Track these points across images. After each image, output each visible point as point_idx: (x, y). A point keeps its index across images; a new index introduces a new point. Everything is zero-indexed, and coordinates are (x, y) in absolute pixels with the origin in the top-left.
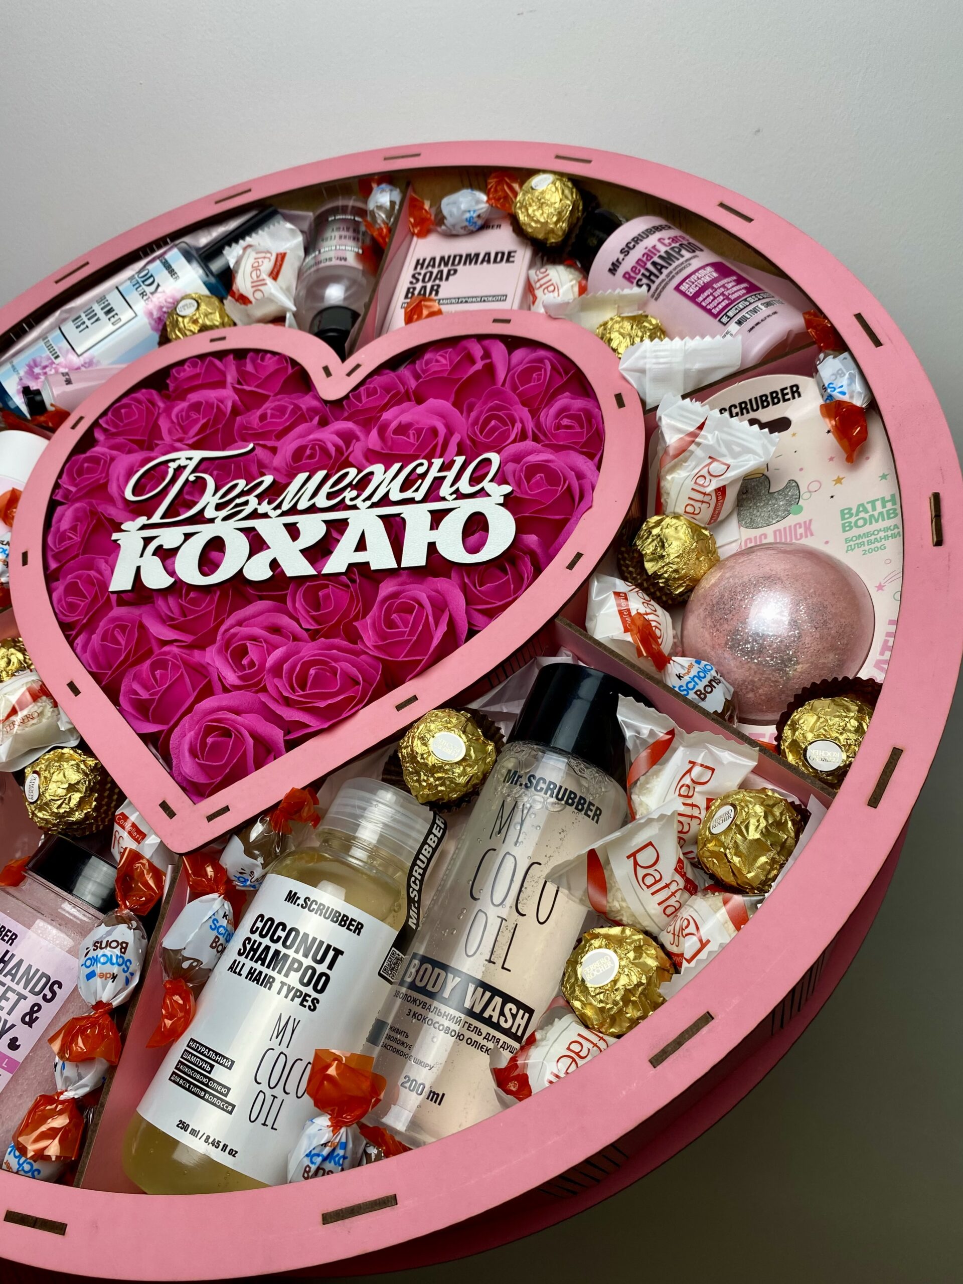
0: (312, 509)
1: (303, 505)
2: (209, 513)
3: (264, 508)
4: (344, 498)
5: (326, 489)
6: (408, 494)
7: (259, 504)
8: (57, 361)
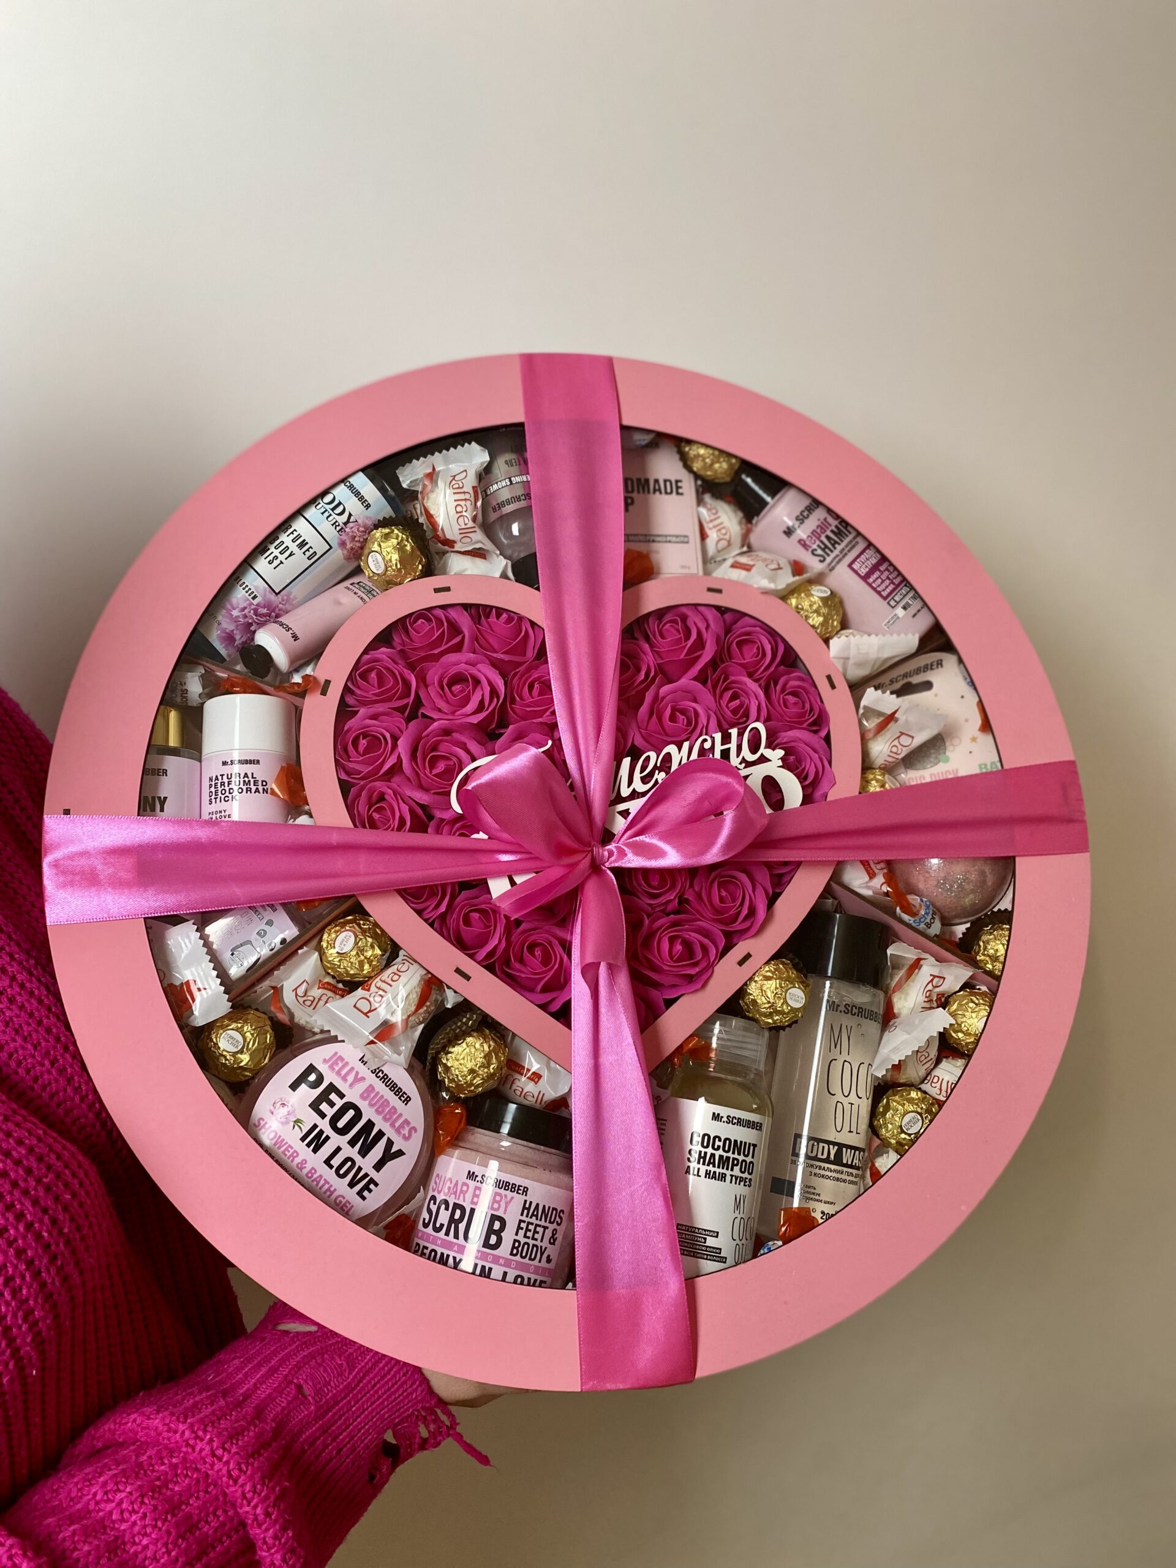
0: (634, 795)
5: (637, 775)
8: (255, 602)
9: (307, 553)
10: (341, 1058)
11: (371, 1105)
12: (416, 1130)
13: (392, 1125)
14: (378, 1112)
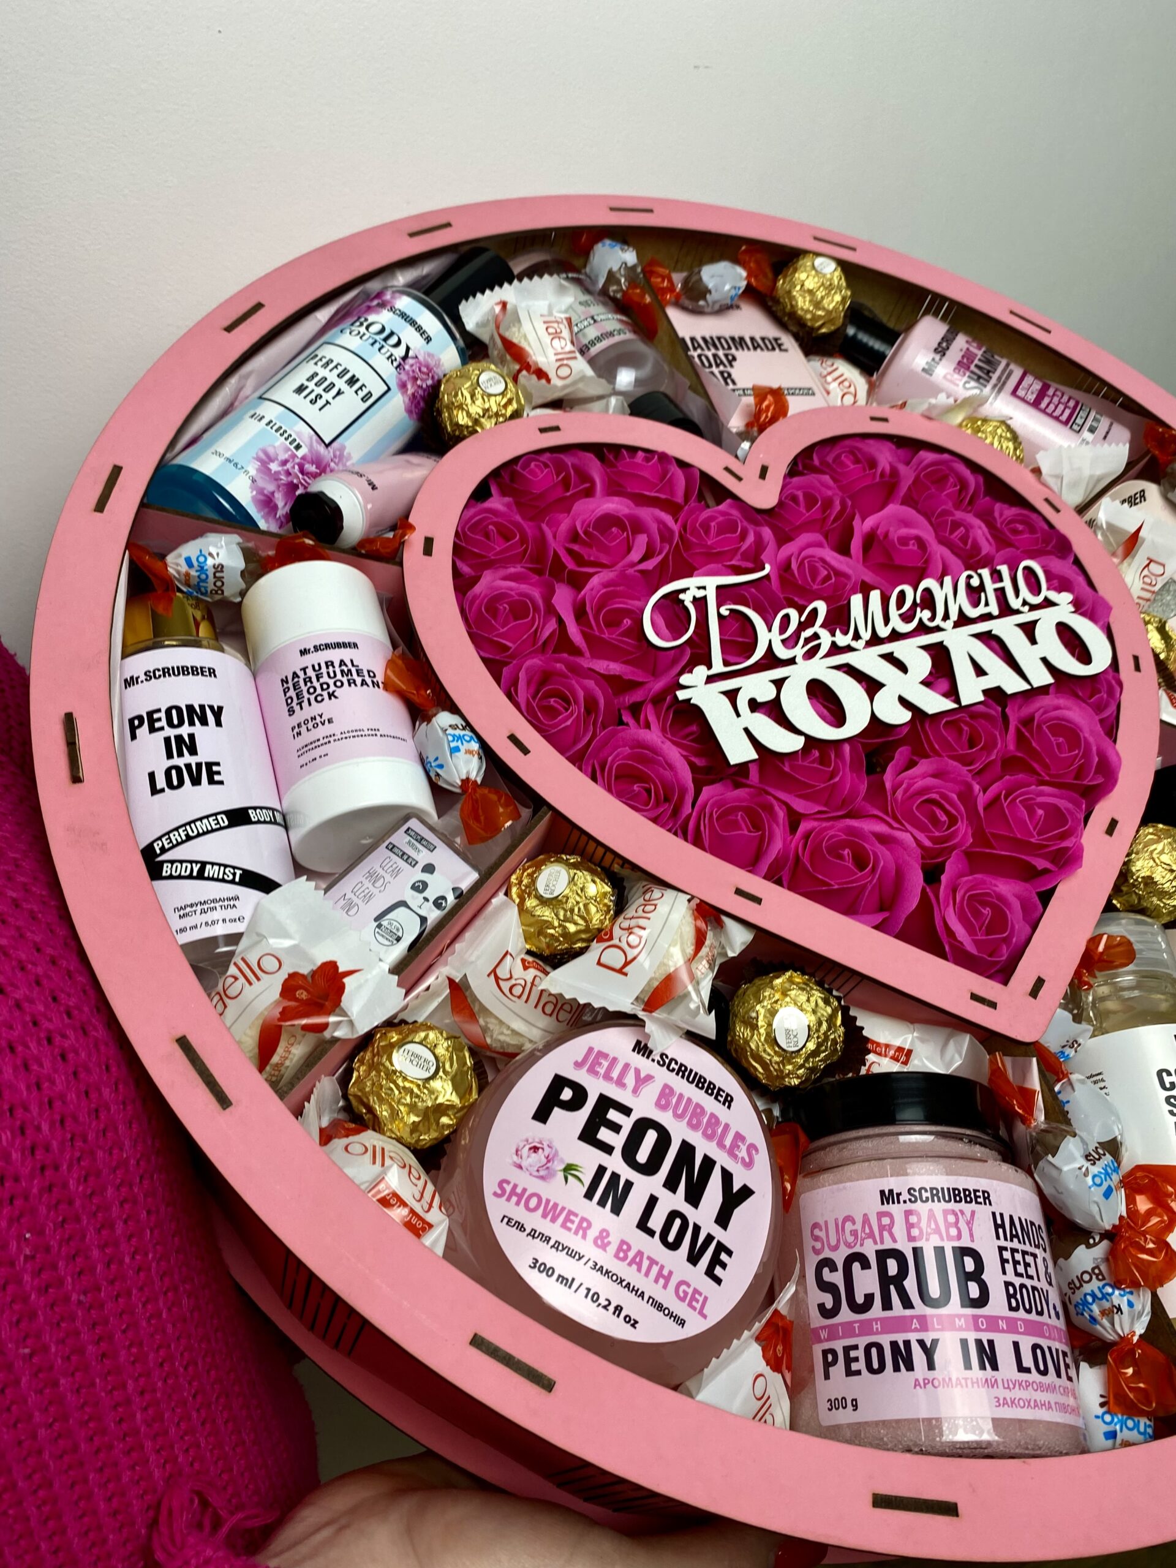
0: (895, 636)
1: (884, 632)
2: (782, 653)
3: (842, 640)
4: (921, 620)
5: (893, 612)
6: (981, 610)
7: (833, 635)
8: (300, 453)
9: (359, 392)
10: (602, 1055)
11: (678, 1116)
12: (757, 1150)
13: (721, 1145)
14: (694, 1127)
